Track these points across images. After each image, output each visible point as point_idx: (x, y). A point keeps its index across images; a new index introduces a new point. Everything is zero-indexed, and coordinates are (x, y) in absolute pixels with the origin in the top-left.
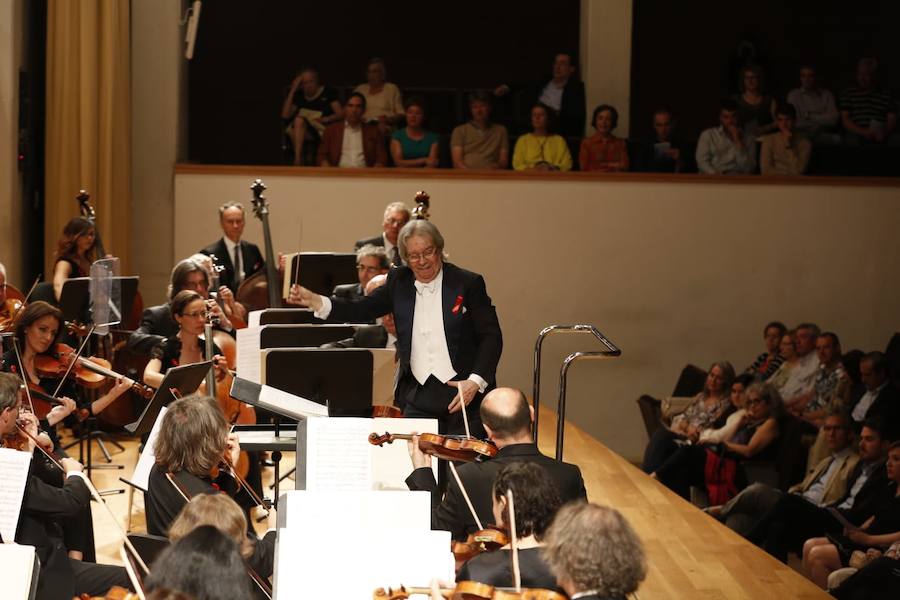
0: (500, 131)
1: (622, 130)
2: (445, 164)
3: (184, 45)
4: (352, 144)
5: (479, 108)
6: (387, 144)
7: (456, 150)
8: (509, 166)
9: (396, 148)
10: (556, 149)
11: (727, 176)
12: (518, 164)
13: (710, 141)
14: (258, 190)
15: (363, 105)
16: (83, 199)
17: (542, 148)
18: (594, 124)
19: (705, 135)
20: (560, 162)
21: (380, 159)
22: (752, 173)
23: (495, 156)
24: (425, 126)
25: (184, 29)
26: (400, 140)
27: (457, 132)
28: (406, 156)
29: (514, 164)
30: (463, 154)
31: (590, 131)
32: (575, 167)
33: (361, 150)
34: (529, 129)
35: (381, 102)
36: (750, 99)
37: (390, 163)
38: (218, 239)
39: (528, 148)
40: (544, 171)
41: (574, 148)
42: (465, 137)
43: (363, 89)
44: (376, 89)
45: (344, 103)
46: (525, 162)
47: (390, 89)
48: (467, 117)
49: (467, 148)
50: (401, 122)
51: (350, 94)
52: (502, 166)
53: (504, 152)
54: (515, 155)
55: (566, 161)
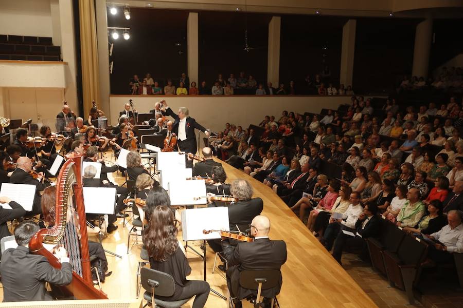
0: (174, 87)
1: (197, 87)
2: (163, 94)
3: (110, 71)
4: (145, 90)
5: (170, 83)
6: (151, 90)
7: (165, 91)
8: (176, 94)
9: (153, 90)
10: (184, 90)
11: (217, 96)
12: (178, 94)
13: (214, 88)
14: (131, 101)
15: (146, 82)
16: (93, 103)
17: (182, 90)
18: (192, 86)
19: (213, 87)
21: (150, 93)
22: (223, 95)
23: (173, 93)
24: (158, 86)
25: (110, 67)
27: (165, 88)
28: (155, 92)
30: (167, 92)
31: (190, 87)
32: (188, 94)
34: (180, 87)
35: (150, 81)
36: (220, 80)
39: (179, 91)
40: (182, 95)
41: (188, 90)
42: (167, 88)
43: (146, 79)
44: (148, 79)
45: (142, 82)
47: (151, 79)
48: (167, 84)
50: (154, 86)
51: (143, 81)
52: (175, 94)
53: (174, 91)
54: (177, 92)
55: (186, 93)
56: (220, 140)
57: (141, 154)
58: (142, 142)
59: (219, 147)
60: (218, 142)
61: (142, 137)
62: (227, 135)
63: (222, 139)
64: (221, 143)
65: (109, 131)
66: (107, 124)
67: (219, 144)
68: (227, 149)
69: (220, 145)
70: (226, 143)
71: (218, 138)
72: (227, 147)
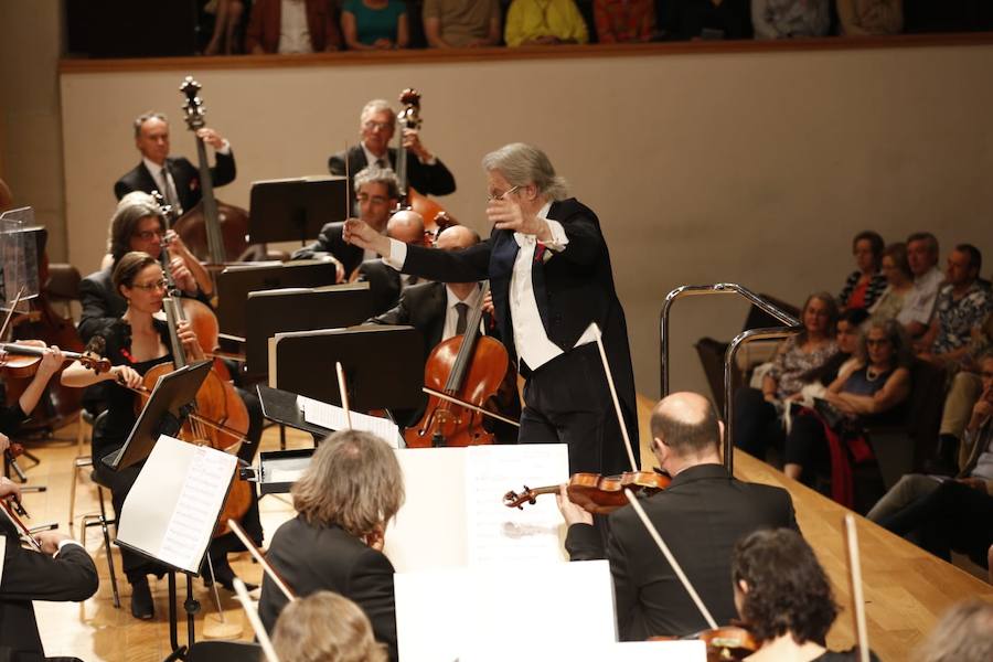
2: (415, 43)
4: (294, 21)
6: (337, 18)
7: (431, 22)
8: (502, 43)
9: (349, 22)
10: (563, 15)
12: (513, 37)
17: (544, 14)
20: (573, 32)
21: (329, 40)
22: (829, 33)
26: (353, 12)
28: (358, 32)
29: (507, 38)
30: (441, 30)
32: (593, 37)
33: (305, 29)
37: (344, 47)
38: (138, 163)
39: (525, 15)
41: (584, 8)
42: (442, 4)
46: (522, 35)
49: (446, 19)
52: (496, 44)
53: (494, 22)
54: (510, 29)
55: (580, 31)
56: (813, 354)
57: (268, 464)
58: (273, 383)
59: (808, 403)
60: (805, 365)
61: (273, 343)
62: (859, 316)
63: (832, 349)
64: (825, 374)
65: (58, 308)
66: (42, 260)
67: (809, 378)
68: (864, 418)
69: (813, 391)
70: (858, 375)
71: (802, 340)
72: (863, 402)
